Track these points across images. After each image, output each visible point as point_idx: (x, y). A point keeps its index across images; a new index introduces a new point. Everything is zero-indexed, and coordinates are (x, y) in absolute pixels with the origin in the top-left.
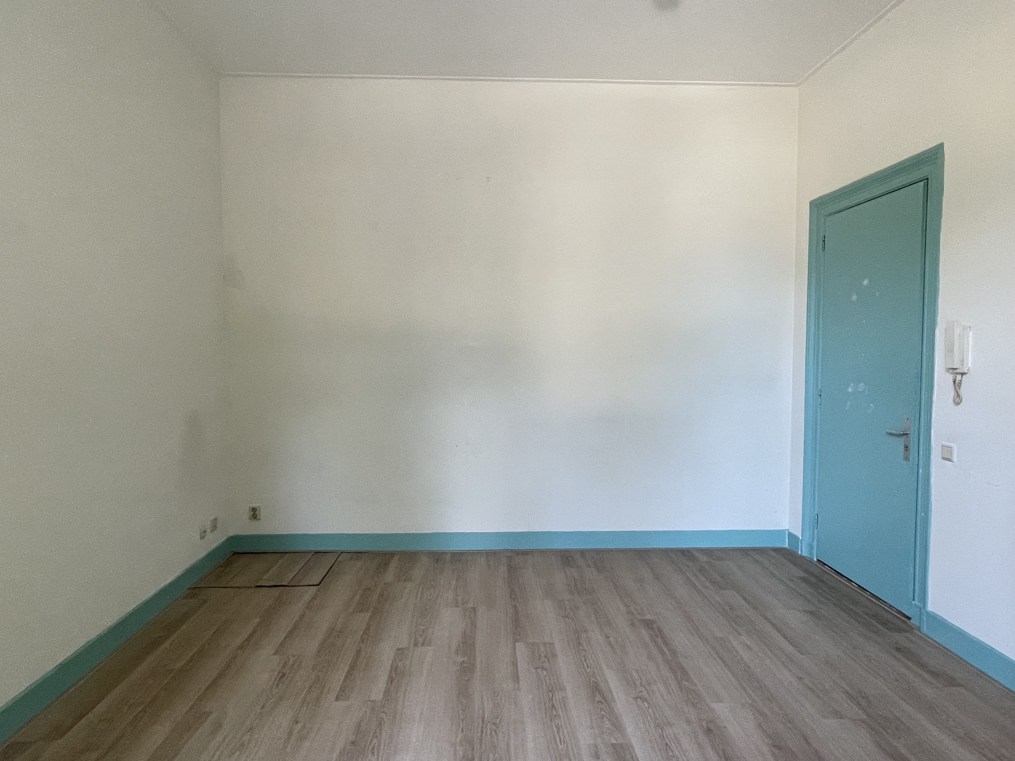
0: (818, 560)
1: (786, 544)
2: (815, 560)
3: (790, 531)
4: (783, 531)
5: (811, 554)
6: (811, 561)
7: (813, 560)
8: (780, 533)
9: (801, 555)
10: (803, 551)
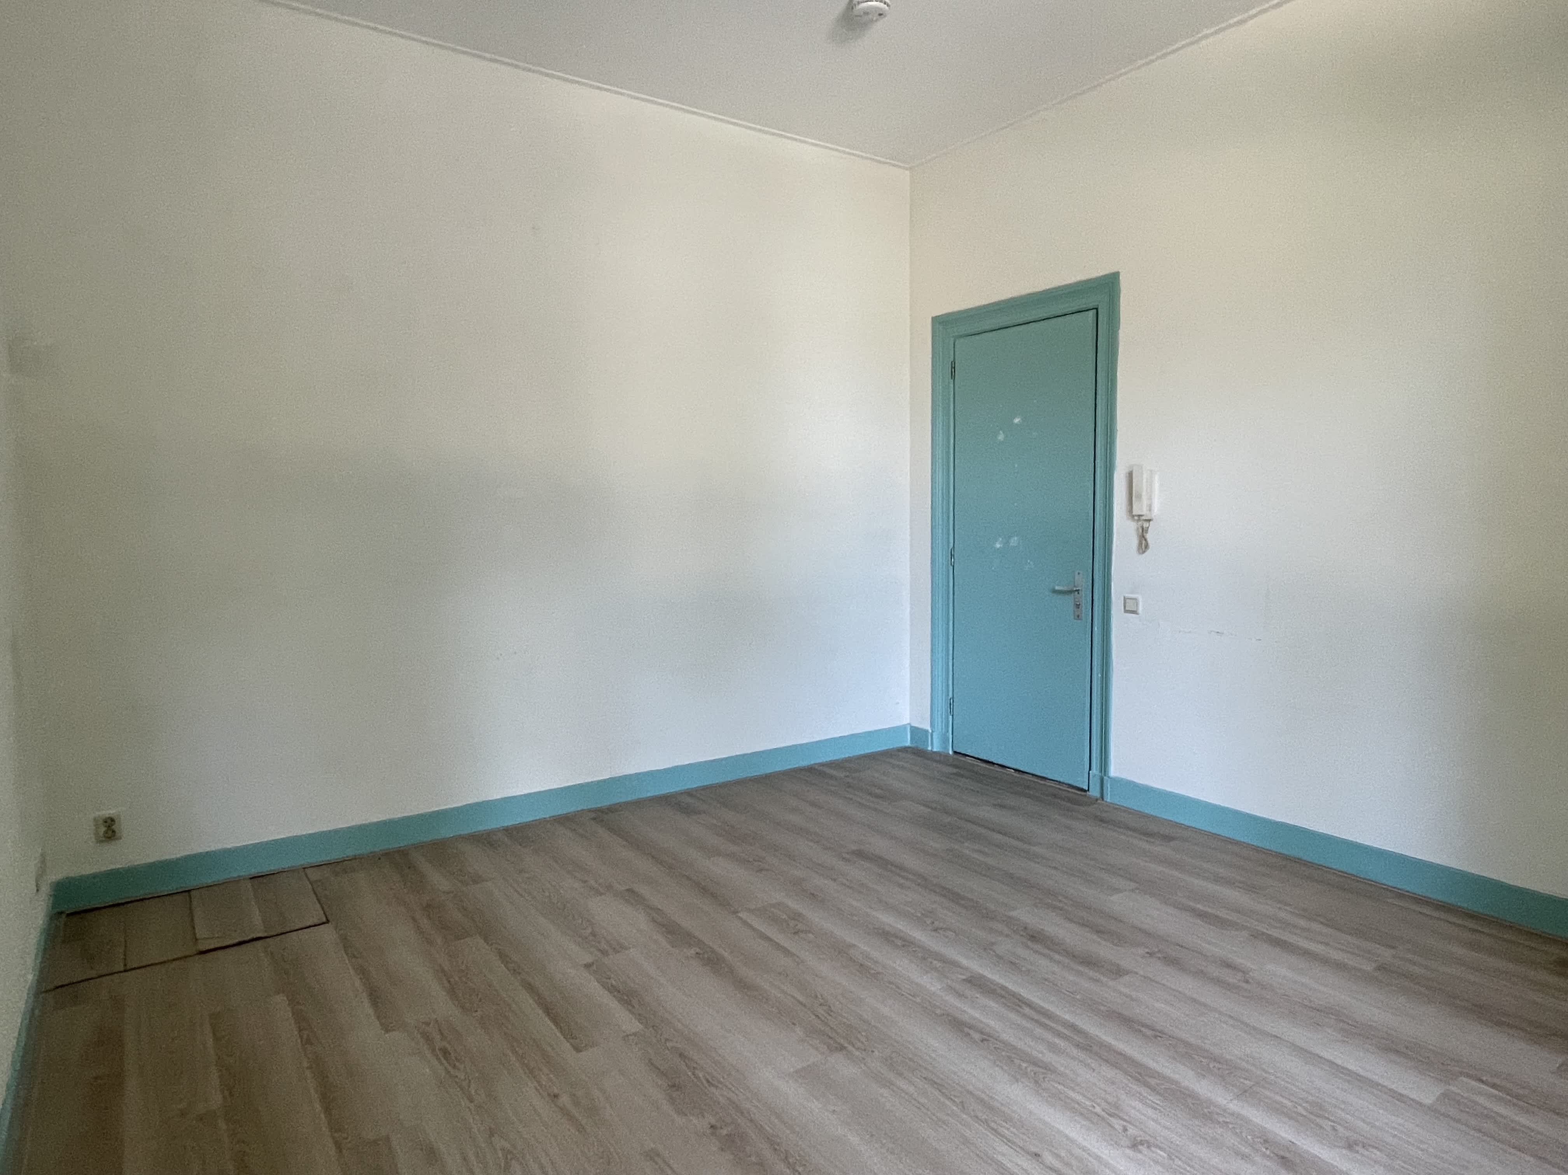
0: (955, 752)
1: (907, 742)
2: (951, 752)
3: (913, 725)
4: (904, 727)
5: (946, 748)
6: (947, 755)
7: (949, 754)
8: (897, 731)
9: (931, 750)
10: (935, 746)
